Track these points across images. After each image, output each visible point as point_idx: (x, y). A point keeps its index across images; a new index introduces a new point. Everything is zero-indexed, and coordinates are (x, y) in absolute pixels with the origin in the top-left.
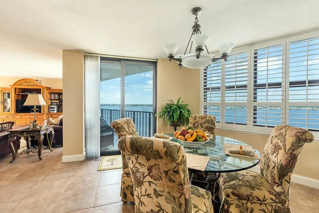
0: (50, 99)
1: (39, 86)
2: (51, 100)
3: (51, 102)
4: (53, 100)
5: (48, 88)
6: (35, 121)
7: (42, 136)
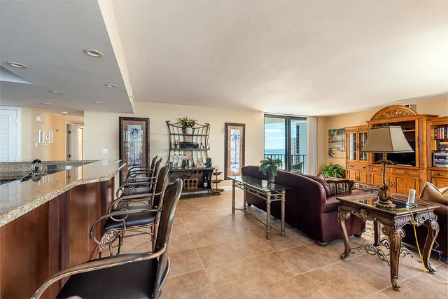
0: (436, 138)
1: (412, 116)
2: (439, 140)
3: (438, 145)
4: (442, 141)
5: (430, 118)
6: (385, 189)
7: (399, 230)
